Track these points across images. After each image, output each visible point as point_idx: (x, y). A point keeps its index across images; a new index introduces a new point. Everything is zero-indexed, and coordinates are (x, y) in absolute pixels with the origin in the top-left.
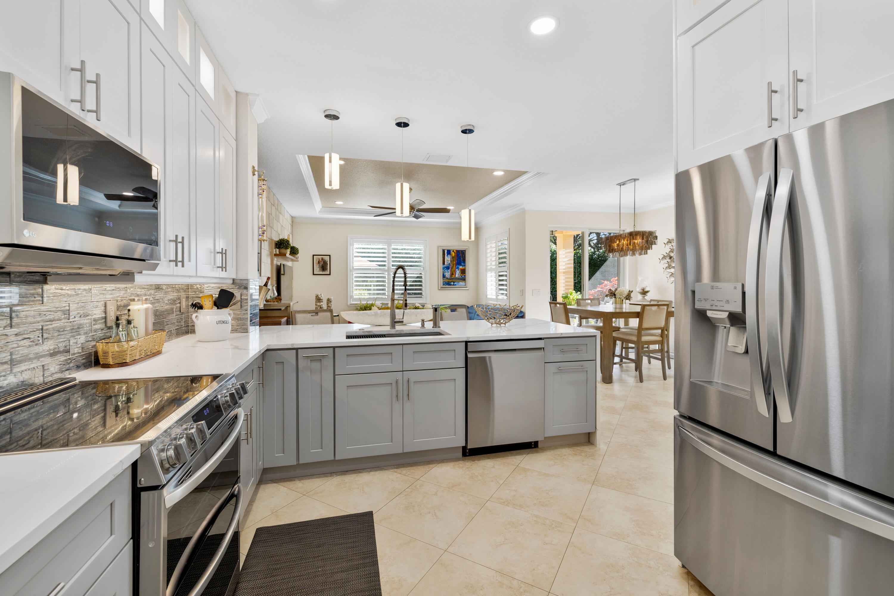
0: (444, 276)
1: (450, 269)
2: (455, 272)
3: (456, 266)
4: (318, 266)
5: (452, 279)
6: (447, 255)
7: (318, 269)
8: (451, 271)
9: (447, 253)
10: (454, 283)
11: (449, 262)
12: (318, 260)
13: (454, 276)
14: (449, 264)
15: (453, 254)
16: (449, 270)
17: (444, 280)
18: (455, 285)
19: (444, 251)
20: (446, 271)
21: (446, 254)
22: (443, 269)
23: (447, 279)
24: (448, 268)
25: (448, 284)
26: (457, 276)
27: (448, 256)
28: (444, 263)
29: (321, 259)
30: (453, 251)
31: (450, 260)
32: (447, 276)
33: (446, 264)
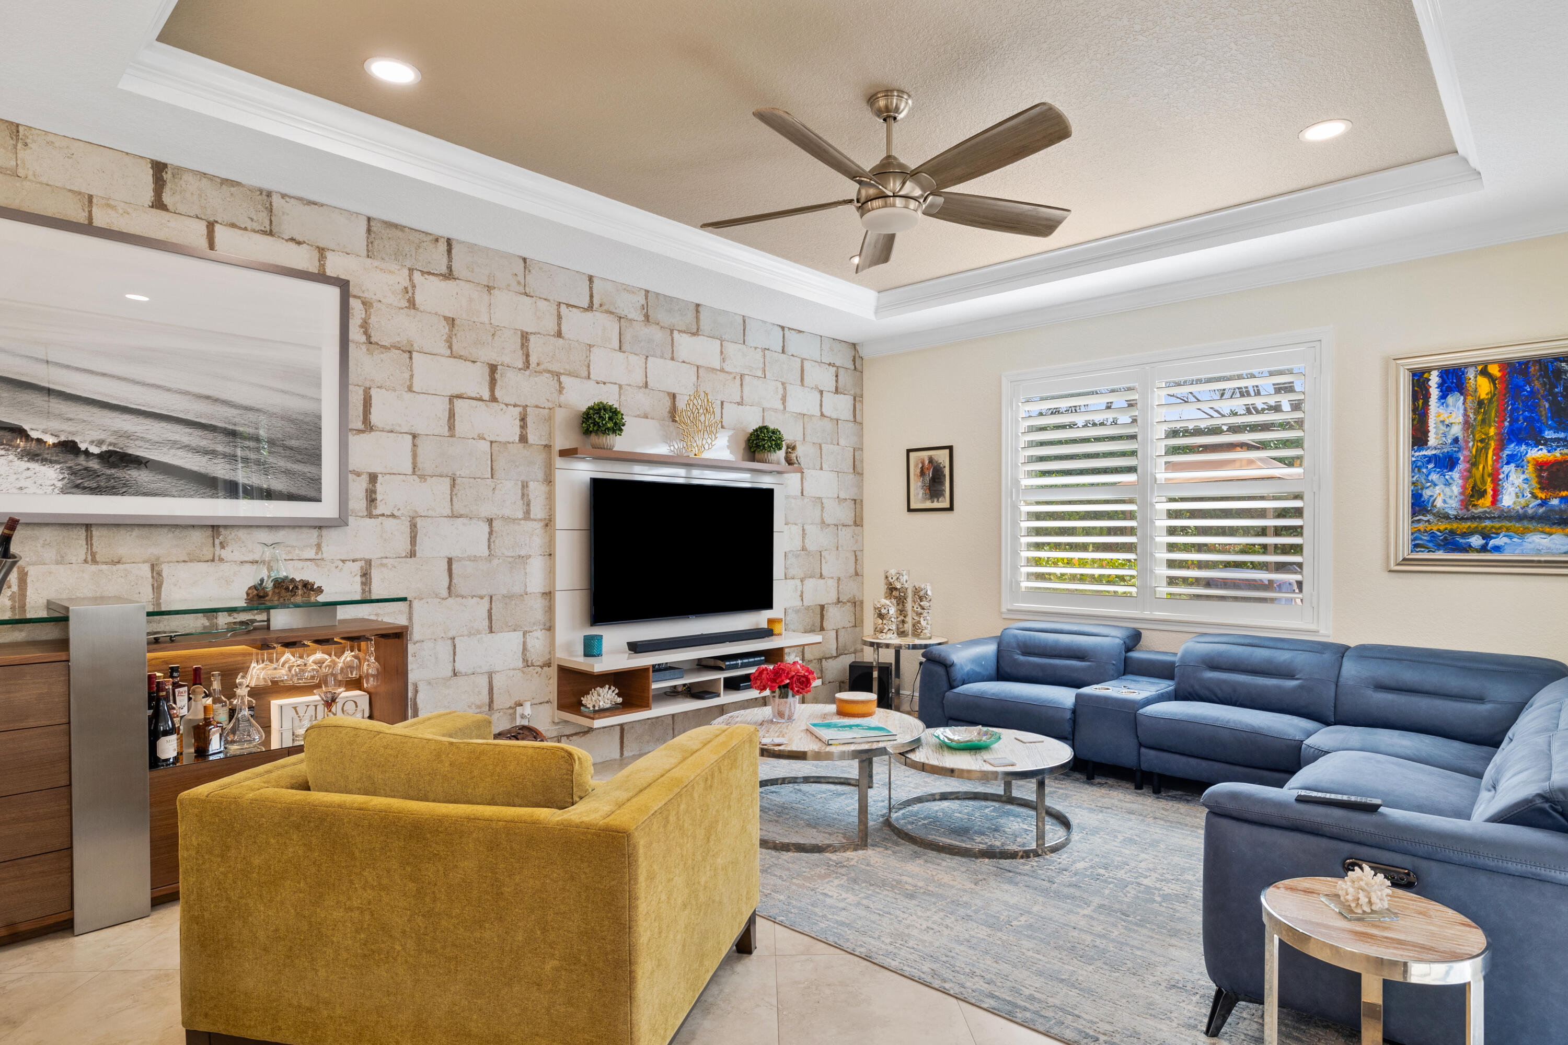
0: (1419, 505)
1: (1461, 466)
2: (1496, 481)
3: (1500, 447)
4: (920, 484)
5: (1473, 518)
6: (1443, 397)
7: (921, 492)
8: (1465, 479)
9: (1440, 386)
10: (1486, 536)
11: (1457, 430)
12: (920, 466)
13: (1487, 501)
14: (1456, 440)
15: (1484, 387)
16: (1456, 474)
17: (1421, 526)
18: (1497, 549)
19: (1419, 380)
20: (1434, 477)
21: (1434, 392)
22: (1416, 467)
23: (1446, 517)
24: (1446, 462)
25: (1451, 543)
26: (1508, 500)
27: (1450, 399)
28: (1419, 437)
29: (927, 462)
30: (1484, 372)
31: (1461, 419)
32: (1439, 503)
33: (1432, 440)
